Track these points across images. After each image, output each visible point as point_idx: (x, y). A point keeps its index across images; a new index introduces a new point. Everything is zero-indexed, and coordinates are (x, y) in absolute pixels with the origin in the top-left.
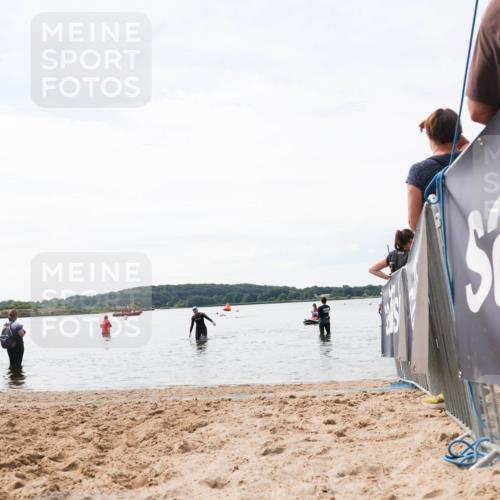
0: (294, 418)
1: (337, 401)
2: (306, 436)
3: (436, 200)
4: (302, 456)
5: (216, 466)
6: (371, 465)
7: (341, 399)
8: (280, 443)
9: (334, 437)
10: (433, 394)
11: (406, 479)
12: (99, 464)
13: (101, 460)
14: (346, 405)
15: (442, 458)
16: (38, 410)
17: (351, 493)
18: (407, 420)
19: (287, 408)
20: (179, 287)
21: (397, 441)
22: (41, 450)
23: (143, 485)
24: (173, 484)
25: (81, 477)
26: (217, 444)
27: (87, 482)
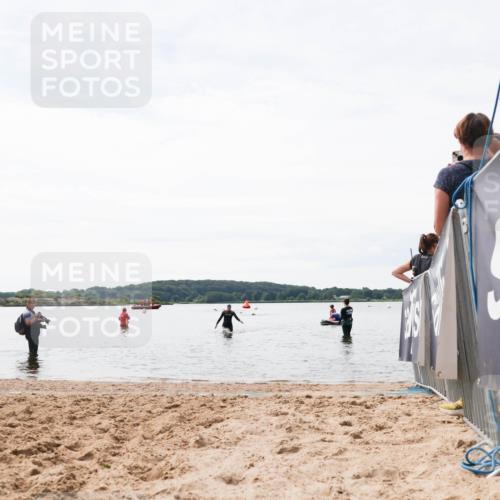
0: (310, 418)
1: (354, 403)
2: (322, 437)
3: (463, 206)
4: (317, 457)
5: (232, 462)
6: (387, 468)
7: (358, 401)
8: (295, 443)
9: (350, 439)
10: (451, 400)
11: (422, 484)
12: (114, 455)
13: (117, 451)
14: (363, 408)
15: (459, 465)
16: (55, 399)
17: (367, 495)
18: (424, 425)
19: (303, 407)
20: (199, 282)
21: (414, 445)
22: (58, 438)
23: (158, 477)
24: (189, 478)
25: (97, 467)
26: (233, 440)
27: (103, 473)
